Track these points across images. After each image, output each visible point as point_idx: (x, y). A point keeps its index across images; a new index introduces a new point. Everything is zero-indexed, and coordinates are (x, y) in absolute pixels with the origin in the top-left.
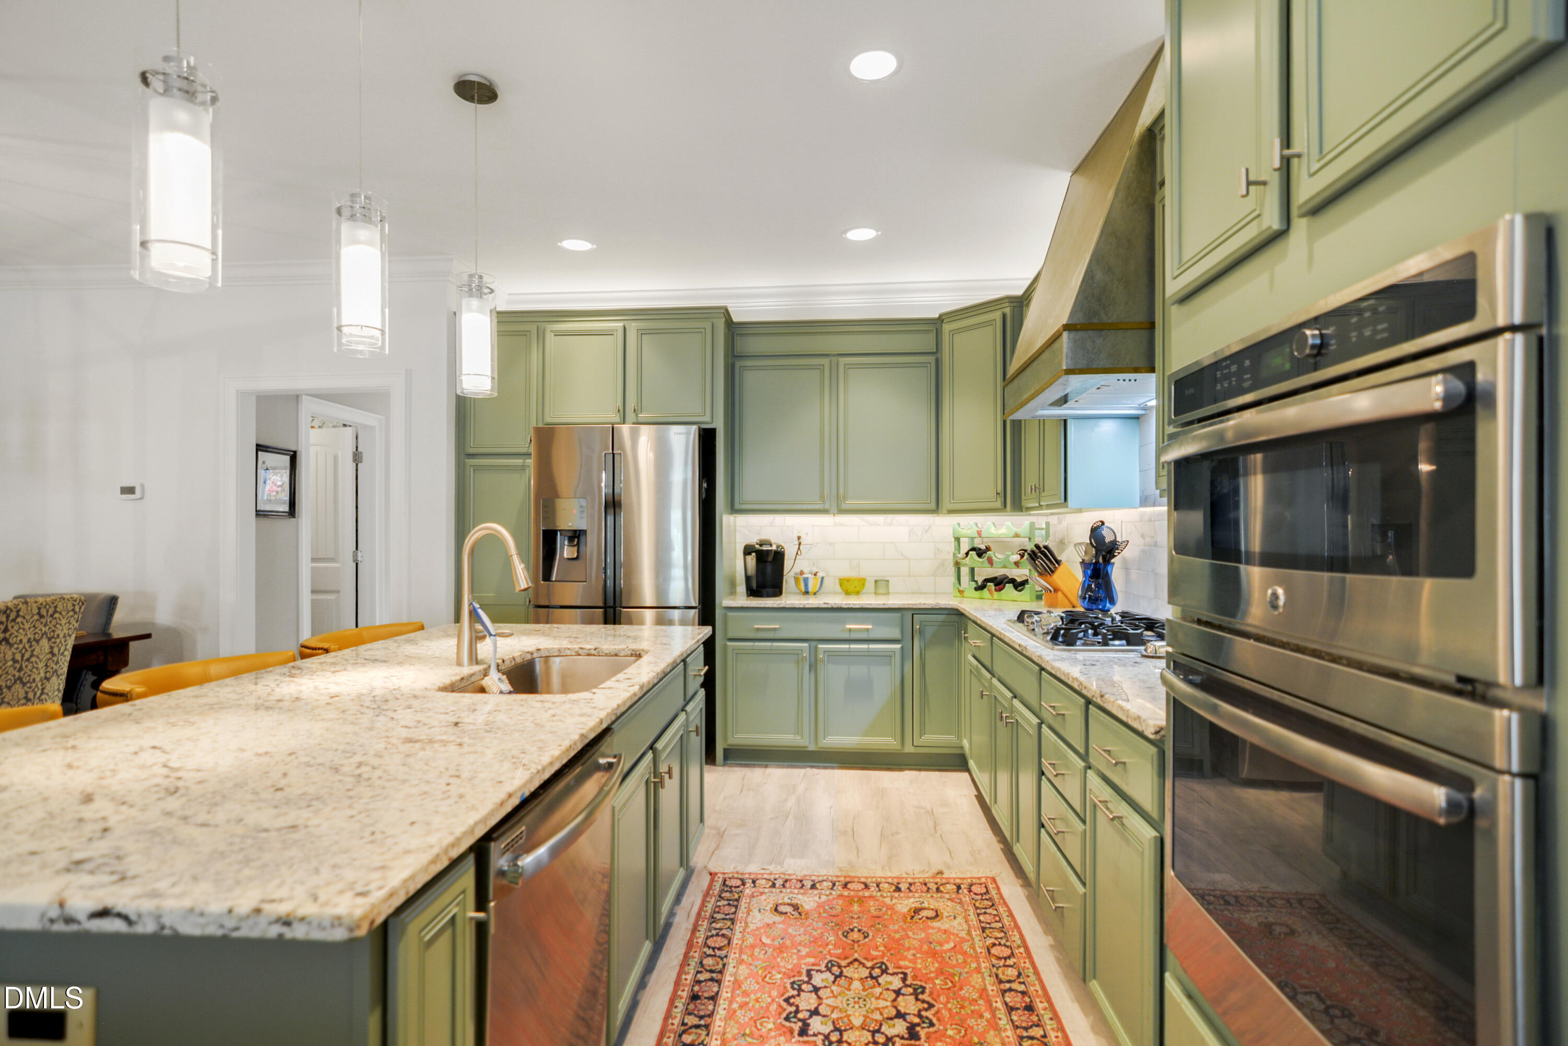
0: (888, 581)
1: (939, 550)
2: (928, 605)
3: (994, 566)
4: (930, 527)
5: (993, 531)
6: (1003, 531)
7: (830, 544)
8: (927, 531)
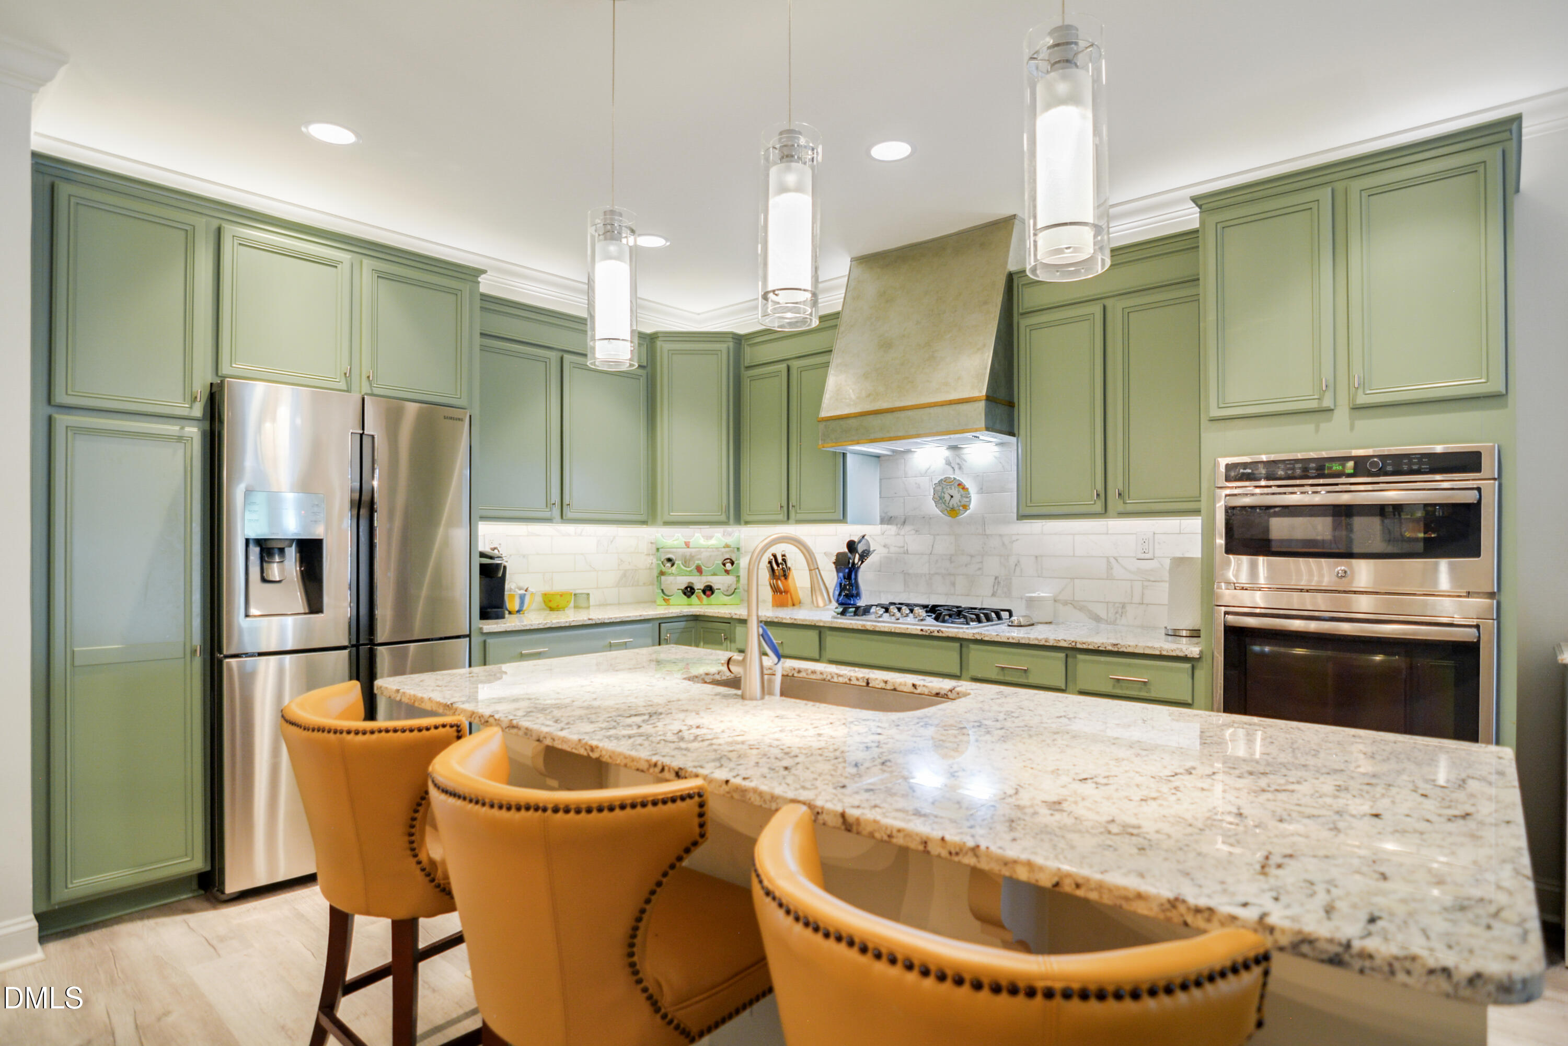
0: (588, 594)
1: (622, 561)
2: (675, 613)
3: (704, 574)
4: (614, 538)
5: (703, 542)
6: (713, 542)
7: (524, 556)
8: (612, 542)
